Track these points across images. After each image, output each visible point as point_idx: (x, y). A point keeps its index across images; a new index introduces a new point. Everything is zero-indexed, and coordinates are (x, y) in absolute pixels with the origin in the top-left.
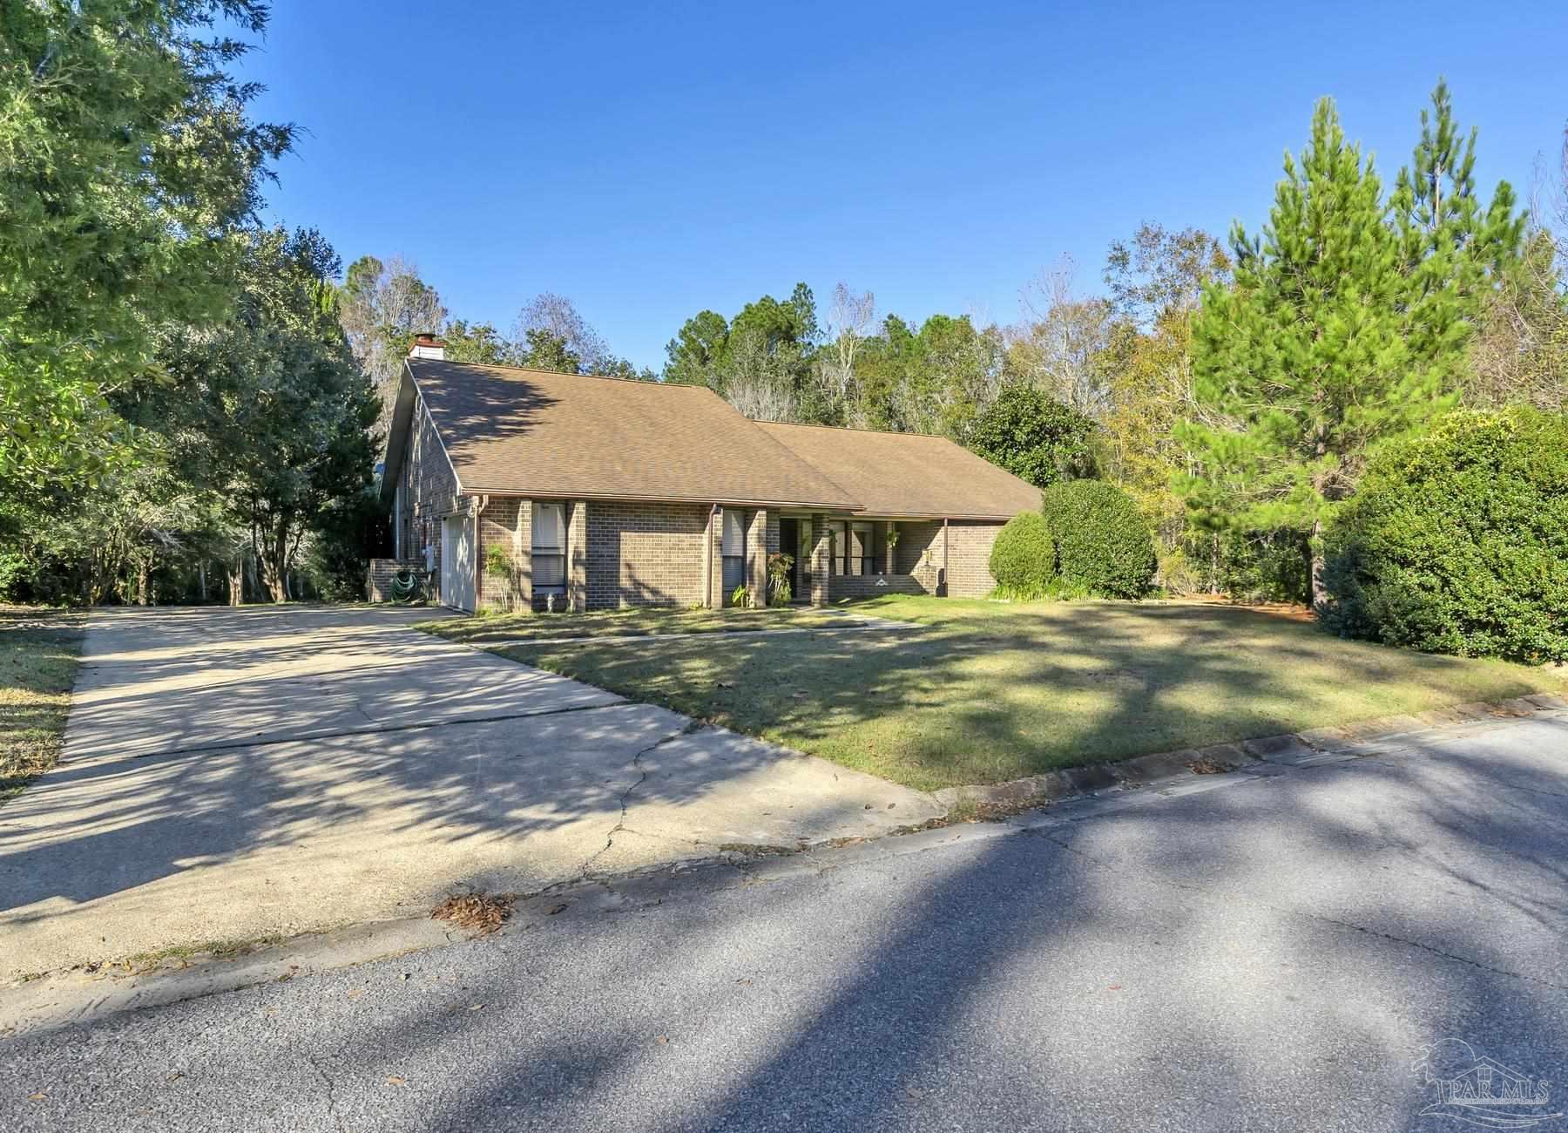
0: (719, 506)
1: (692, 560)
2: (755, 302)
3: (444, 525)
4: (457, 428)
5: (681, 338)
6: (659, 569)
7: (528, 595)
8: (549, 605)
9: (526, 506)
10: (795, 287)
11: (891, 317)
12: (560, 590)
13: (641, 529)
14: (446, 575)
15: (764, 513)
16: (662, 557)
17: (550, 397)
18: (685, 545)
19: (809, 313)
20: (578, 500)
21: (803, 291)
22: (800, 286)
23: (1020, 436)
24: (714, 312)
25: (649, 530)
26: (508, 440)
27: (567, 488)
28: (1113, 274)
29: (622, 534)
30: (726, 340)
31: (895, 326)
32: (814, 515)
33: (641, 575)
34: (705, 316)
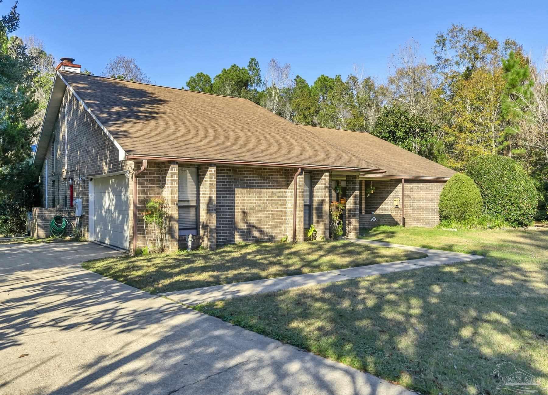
0: (302, 169)
1: (280, 208)
2: (228, 67)
3: (91, 185)
4: (109, 113)
5: (187, 86)
6: (260, 214)
7: (177, 235)
8: (190, 243)
9: (174, 168)
10: (250, 60)
11: (298, 77)
12: (194, 232)
13: (248, 186)
14: (93, 218)
15: (328, 174)
16: (262, 206)
17: (162, 98)
18: (275, 197)
19: (258, 73)
20: (211, 165)
21: (253, 64)
22: (252, 59)
23: (399, 134)
24: (204, 73)
25: (253, 187)
26: (147, 122)
27: (201, 156)
28: (438, 49)
29: (236, 190)
30: (211, 87)
31: (300, 81)
32: (347, 176)
33: (252, 219)
34: (200, 75)
